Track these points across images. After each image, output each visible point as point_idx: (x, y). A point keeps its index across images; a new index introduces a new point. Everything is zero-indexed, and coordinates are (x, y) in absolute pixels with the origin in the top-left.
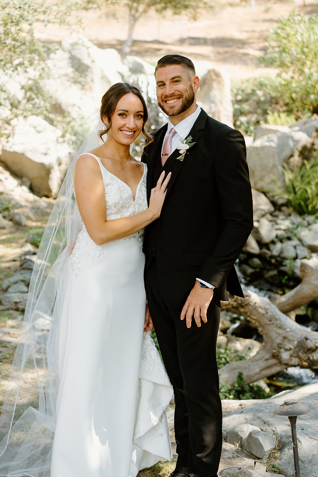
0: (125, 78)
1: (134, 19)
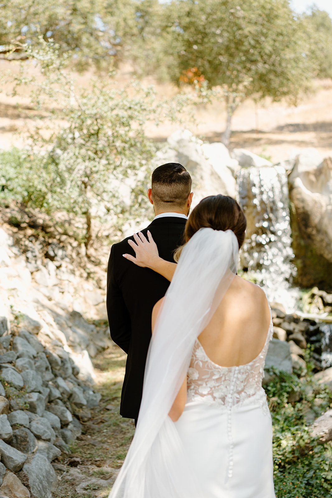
0: (235, 173)
1: (232, 110)
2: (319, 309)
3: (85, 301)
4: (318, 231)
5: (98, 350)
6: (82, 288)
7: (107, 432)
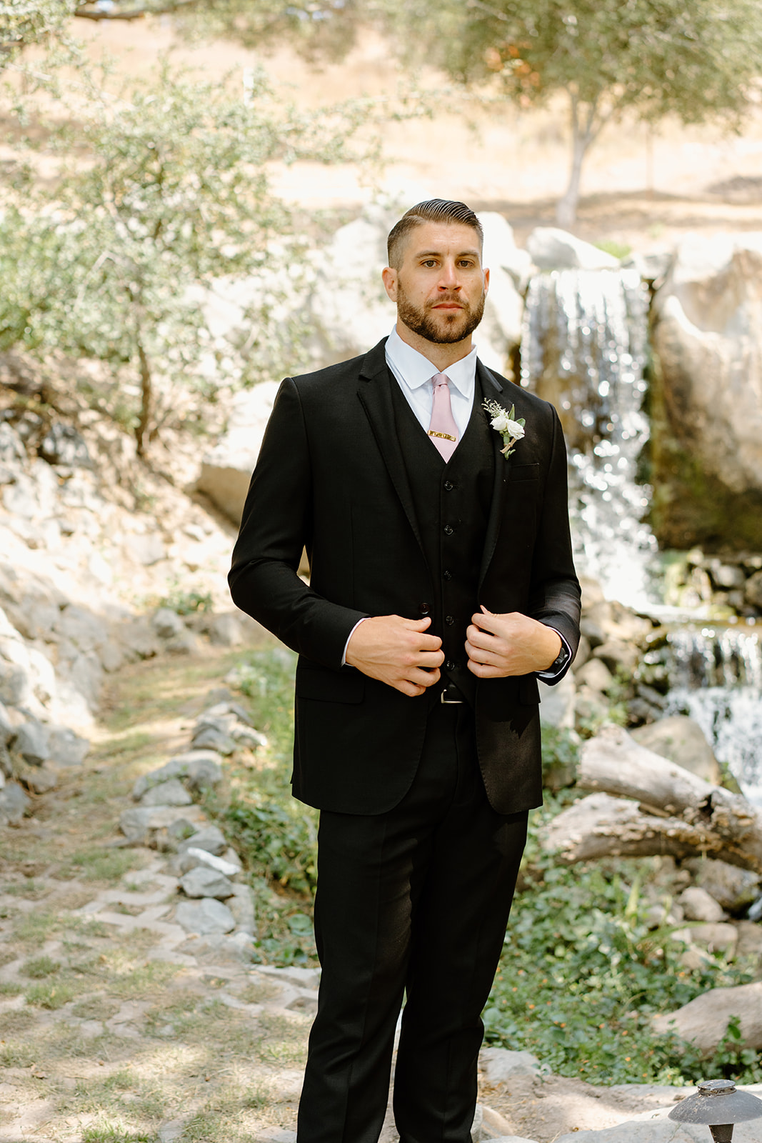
0: (522, 283)
1: (586, 141)
2: (701, 598)
3: (125, 555)
4: (710, 419)
5: (126, 656)
6: (120, 525)
7: (75, 816)
